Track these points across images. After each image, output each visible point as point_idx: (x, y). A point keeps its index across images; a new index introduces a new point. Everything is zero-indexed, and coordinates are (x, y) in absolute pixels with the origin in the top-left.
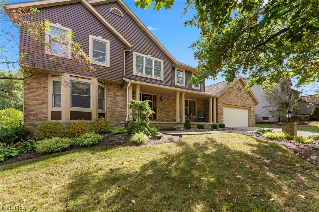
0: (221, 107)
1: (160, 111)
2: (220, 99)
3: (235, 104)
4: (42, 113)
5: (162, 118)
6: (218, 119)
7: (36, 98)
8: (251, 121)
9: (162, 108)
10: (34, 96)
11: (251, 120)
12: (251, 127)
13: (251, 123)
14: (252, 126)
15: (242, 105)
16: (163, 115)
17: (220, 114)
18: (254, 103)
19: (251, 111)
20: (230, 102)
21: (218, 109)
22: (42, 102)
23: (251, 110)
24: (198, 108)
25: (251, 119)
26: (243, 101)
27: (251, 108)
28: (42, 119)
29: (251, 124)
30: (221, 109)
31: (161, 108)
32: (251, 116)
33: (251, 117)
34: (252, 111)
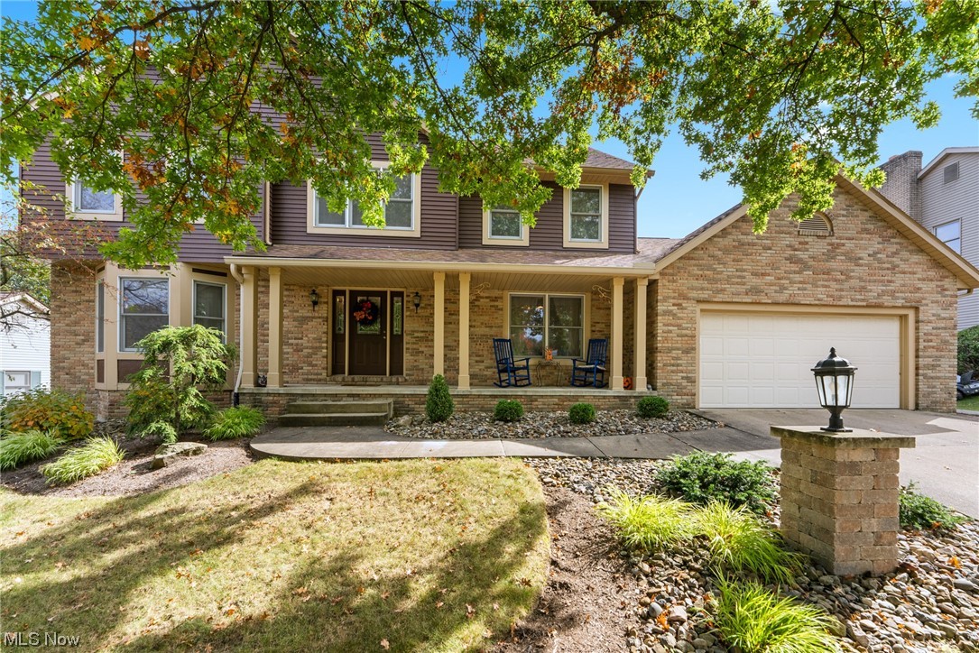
0: (681, 319)
1: (415, 346)
2: (674, 281)
3: (782, 298)
4: (83, 365)
5: (423, 369)
6: (659, 373)
7: (73, 328)
8: (917, 382)
9: (422, 335)
10: (67, 325)
11: (917, 375)
12: (917, 408)
13: (917, 389)
14: (923, 403)
15: (841, 298)
16: (426, 358)
17: (670, 350)
18: (947, 283)
19: (917, 328)
20: (742, 289)
21: (660, 328)
22: (83, 338)
23: (917, 322)
24: (592, 326)
25: (917, 368)
26: (849, 278)
27: (917, 309)
28: (83, 380)
29: (917, 396)
30: (679, 326)
31: (416, 335)
32: (917, 350)
33: (917, 357)
34: (924, 328)
